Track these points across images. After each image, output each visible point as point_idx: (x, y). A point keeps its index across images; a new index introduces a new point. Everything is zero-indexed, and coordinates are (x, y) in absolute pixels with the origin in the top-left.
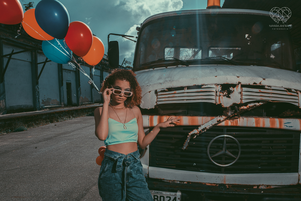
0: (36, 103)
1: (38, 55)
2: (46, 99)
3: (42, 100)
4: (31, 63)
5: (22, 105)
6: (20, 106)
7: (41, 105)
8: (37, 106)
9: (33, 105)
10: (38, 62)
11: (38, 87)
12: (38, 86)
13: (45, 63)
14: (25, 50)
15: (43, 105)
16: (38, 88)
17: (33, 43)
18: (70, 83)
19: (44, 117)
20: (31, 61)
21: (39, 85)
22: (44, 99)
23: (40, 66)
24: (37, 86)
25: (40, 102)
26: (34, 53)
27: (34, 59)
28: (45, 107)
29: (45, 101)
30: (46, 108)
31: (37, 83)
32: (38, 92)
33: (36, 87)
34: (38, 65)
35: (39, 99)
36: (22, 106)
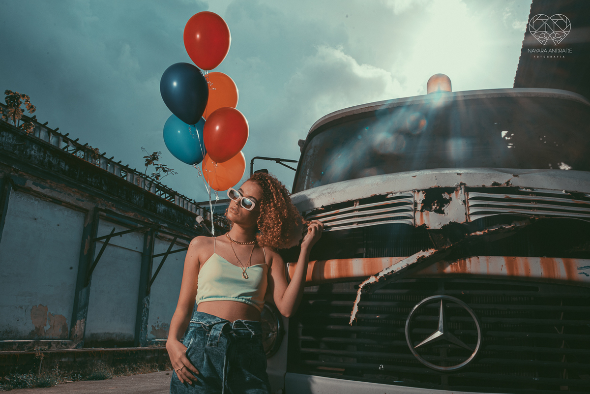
0: (140, 332)
1: (157, 241)
2: (160, 325)
3: (152, 326)
4: (142, 254)
5: (114, 333)
6: (109, 334)
7: (150, 336)
8: (141, 336)
9: (134, 335)
10: (155, 253)
11: (148, 300)
12: (149, 297)
13: (165, 255)
14: (133, 229)
15: (153, 336)
16: (148, 302)
17: (151, 220)
19: (149, 357)
20: (142, 252)
21: (151, 296)
22: (157, 324)
23: (157, 261)
24: (147, 297)
25: (148, 329)
26: (149, 237)
27: (147, 248)
28: (156, 340)
29: (157, 328)
30: (157, 343)
31: (148, 293)
32: (148, 310)
33: (145, 300)
34: (154, 258)
35: (147, 324)
36: (114, 336)
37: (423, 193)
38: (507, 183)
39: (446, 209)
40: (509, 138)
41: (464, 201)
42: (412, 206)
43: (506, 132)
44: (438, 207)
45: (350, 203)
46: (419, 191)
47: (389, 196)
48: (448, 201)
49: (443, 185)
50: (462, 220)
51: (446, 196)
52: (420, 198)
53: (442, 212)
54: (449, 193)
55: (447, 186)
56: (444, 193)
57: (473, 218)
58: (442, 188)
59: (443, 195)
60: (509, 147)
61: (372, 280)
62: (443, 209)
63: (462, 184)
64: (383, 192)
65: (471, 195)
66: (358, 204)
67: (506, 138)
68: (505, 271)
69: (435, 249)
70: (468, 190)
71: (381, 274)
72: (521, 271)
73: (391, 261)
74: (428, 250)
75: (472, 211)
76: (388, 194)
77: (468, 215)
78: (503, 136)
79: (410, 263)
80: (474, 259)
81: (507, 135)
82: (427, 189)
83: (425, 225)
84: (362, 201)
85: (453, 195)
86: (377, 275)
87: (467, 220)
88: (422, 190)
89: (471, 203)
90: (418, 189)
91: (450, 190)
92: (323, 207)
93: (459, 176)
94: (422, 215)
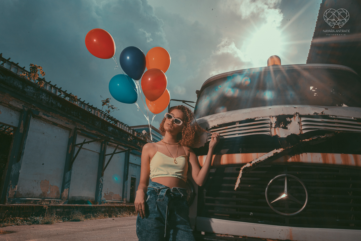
0: (98, 196)
1: (108, 147)
2: (108, 193)
3: (104, 193)
4: (100, 154)
5: (84, 197)
6: (81, 197)
7: (103, 198)
8: (99, 199)
9: (94, 198)
10: (107, 153)
11: (102, 179)
12: (103, 178)
13: (112, 154)
14: (95, 140)
15: (105, 199)
16: (103, 180)
17: (105, 135)
18: (135, 178)
19: (103, 210)
20: (100, 153)
21: (104, 177)
22: (107, 192)
23: (107, 158)
24: (102, 177)
25: (102, 195)
26: (104, 145)
27: (103, 150)
28: (107, 201)
29: (107, 195)
30: (107, 202)
31: (102, 175)
32: (102, 184)
33: (101, 179)
34: (106, 156)
35: (102, 192)
36: (84, 198)
37: (275, 118)
38: (322, 113)
39: (289, 126)
40: (314, 91)
41: (299, 123)
42: (269, 125)
43: (313, 87)
44: (284, 126)
45: (234, 123)
46: (273, 117)
47: (256, 119)
48: (290, 122)
49: (286, 114)
50: (297, 132)
51: (288, 119)
52: (274, 120)
53: (287, 128)
54: (290, 118)
55: (289, 114)
56: (287, 118)
57: (304, 132)
58: (286, 115)
59: (287, 119)
60: (315, 95)
61: (248, 165)
62: (287, 126)
63: (297, 113)
64: (253, 117)
65: (303, 119)
66: (238, 123)
67: (313, 90)
68: (321, 161)
69: (283, 149)
70: (301, 116)
71: (253, 162)
72: (330, 161)
73: (257, 155)
74: (279, 149)
75: (303, 128)
76: (255, 118)
77: (301, 130)
78: (311, 89)
79: (269, 156)
80: (304, 154)
81: (313, 89)
82: (277, 116)
83: (277, 135)
84: (240, 122)
85: (292, 119)
86: (251, 162)
87: (300, 133)
88: (275, 116)
89: (303, 123)
90: (272, 115)
91: (291, 116)
92: (218, 125)
93: (295, 108)
94: (275, 130)
